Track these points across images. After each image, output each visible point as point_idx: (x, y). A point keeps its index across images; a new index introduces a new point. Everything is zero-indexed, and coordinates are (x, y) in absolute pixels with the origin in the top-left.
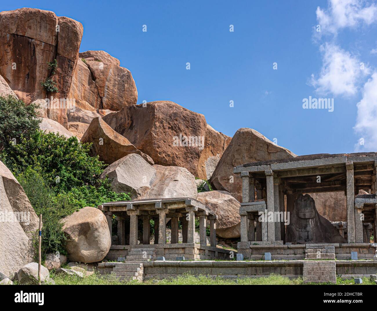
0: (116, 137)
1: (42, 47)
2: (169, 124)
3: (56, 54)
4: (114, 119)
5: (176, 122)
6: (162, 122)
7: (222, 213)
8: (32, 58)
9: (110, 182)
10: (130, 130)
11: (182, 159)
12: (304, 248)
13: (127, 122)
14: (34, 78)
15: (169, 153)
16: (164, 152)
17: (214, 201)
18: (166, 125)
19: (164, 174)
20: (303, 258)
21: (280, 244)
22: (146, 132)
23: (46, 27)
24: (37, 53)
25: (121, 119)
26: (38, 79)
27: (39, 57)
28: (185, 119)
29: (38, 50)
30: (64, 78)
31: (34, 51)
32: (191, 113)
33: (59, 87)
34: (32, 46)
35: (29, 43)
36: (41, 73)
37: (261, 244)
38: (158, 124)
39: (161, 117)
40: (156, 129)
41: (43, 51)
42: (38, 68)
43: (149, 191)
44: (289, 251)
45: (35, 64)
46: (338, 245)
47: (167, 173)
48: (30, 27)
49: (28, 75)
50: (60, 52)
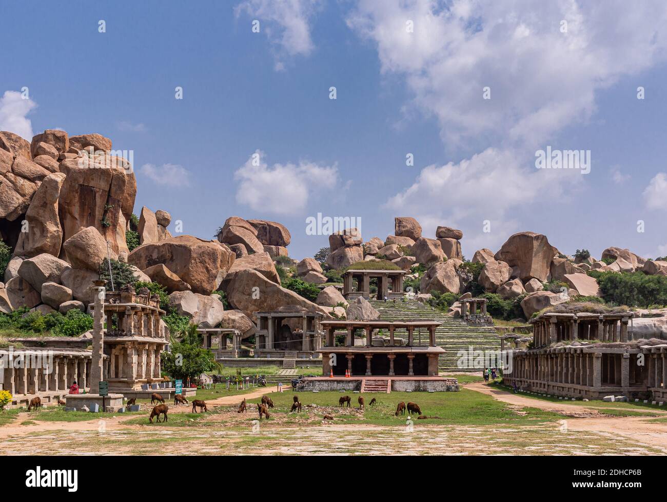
0: (171, 276)
1: (100, 193)
2: (199, 260)
3: (109, 196)
4: (156, 250)
5: (203, 258)
6: (195, 260)
7: (238, 325)
8: (93, 202)
9: (177, 310)
10: (170, 262)
11: (206, 282)
12: (284, 352)
13: (167, 255)
14: (94, 216)
15: (199, 279)
16: (196, 279)
17: (233, 317)
18: (198, 261)
19: (204, 302)
20: (283, 357)
21: (274, 350)
22: (185, 267)
23: (104, 179)
24: (97, 197)
25: (163, 252)
26: (97, 217)
27: (99, 201)
28: (209, 254)
29: (97, 195)
30: (115, 214)
31: (95, 196)
32: (212, 249)
33: (112, 222)
34: (94, 193)
35: (92, 191)
36: (99, 212)
37: (265, 350)
38: (193, 261)
39: (195, 256)
40: (192, 264)
41: (101, 196)
42: (97, 208)
43: (198, 314)
44: (277, 354)
45: (95, 205)
46: (298, 351)
47: (206, 301)
48: (93, 179)
49: (90, 214)
50: (112, 195)
